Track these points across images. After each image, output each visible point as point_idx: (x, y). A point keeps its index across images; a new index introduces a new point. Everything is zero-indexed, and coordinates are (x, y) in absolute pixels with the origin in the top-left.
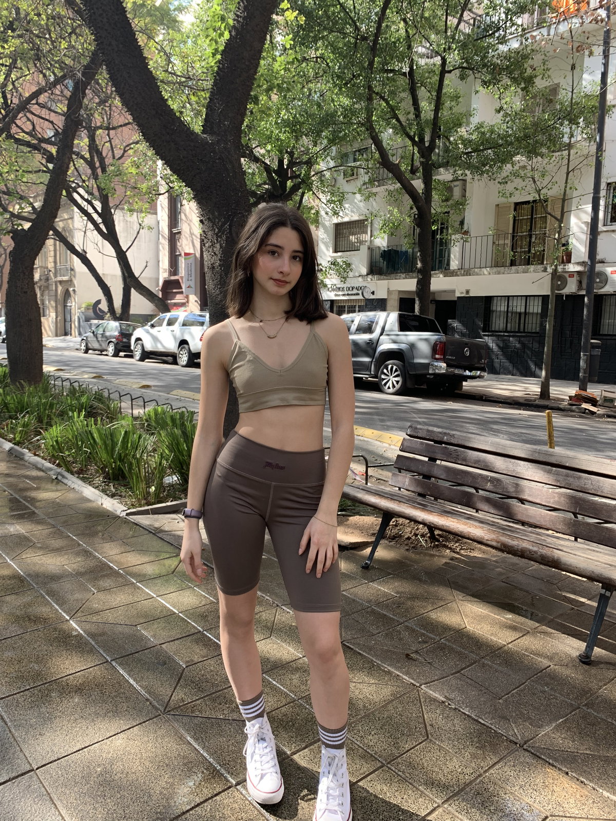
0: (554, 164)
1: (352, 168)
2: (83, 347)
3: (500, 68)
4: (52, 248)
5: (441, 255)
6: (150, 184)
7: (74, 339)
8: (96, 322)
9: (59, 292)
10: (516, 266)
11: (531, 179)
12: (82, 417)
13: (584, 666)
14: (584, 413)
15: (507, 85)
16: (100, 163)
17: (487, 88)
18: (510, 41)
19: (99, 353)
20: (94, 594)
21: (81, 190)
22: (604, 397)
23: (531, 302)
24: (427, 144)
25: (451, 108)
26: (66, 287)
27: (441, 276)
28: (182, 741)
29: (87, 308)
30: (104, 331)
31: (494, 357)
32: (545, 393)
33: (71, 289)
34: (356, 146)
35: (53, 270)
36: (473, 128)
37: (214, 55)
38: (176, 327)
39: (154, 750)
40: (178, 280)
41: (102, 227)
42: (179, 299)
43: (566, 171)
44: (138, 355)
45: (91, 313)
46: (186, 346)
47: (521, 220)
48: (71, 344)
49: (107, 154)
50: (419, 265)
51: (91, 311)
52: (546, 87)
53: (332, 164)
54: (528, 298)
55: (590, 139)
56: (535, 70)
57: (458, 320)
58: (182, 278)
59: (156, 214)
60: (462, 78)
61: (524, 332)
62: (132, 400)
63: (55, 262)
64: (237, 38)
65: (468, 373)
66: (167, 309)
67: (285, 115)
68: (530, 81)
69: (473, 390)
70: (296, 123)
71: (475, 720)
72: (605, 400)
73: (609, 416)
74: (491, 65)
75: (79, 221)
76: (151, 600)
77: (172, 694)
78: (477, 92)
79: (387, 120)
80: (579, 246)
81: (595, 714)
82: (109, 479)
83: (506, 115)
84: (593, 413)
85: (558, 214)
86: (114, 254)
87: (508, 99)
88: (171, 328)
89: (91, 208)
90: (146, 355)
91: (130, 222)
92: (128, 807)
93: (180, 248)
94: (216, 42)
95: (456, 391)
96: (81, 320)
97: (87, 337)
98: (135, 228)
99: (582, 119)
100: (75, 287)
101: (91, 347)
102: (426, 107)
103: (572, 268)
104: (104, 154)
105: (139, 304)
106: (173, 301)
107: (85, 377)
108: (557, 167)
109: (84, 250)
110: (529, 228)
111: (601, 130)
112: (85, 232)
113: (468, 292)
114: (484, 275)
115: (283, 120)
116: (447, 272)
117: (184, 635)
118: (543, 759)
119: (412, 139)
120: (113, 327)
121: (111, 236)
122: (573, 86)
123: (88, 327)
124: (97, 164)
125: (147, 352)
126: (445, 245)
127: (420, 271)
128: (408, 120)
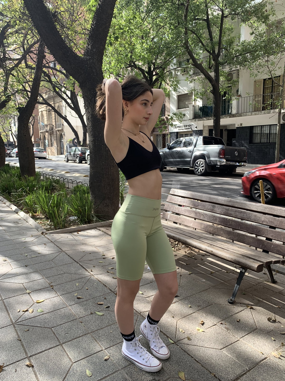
1: (185, 68)
2: (66, 160)
3: (251, 13)
4: (54, 116)
8: (73, 148)
9: (58, 135)
10: (265, 110)
11: (267, 67)
15: (255, 20)
17: (245, 23)
23: (272, 128)
24: (216, 53)
25: (229, 35)
26: (61, 133)
29: (70, 142)
30: (75, 152)
33: (63, 133)
34: (186, 57)
35: (55, 125)
41: (71, 104)
45: (72, 144)
47: (267, 87)
52: (275, 20)
60: (233, 19)
61: (269, 143)
63: (56, 122)
64: (100, 9)
65: (237, 164)
74: (246, 11)
78: (241, 25)
83: (256, 36)
96: (68, 147)
97: (67, 155)
101: (70, 159)
113: (241, 124)
114: (249, 116)
116: (230, 115)
119: (209, 52)
128: (206, 42)
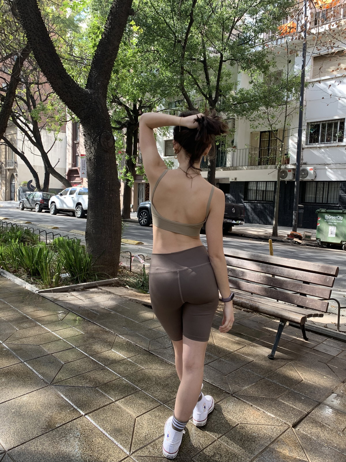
0: (279, 112)
1: (174, 111)
2: (21, 207)
3: (251, 61)
4: (4, 150)
5: (222, 159)
6: (61, 115)
7: (16, 202)
8: (29, 192)
9: (8, 175)
10: (261, 165)
11: (267, 119)
12: (17, 242)
13: (270, 360)
14: (295, 243)
15: (255, 69)
16: (32, 103)
17: (245, 71)
18: (256, 47)
19: (30, 210)
20: (17, 331)
21: (22, 118)
22: (306, 235)
23: (269, 185)
24: (214, 99)
25: (226, 81)
26: (12, 173)
27: (222, 170)
28: (59, 397)
29: (24, 185)
30: (33, 198)
31: (249, 214)
32: (275, 233)
33: (15, 174)
34: (176, 99)
35: (4, 163)
36: (238, 91)
37: (94, 47)
38: (74, 195)
39: (43, 401)
40: (77, 169)
41: (33, 138)
42: (77, 180)
43: (285, 115)
44: (52, 211)
45: (26, 187)
46: (80, 206)
47: (264, 141)
48: (14, 205)
49: (37, 98)
50: (209, 164)
51: (27, 186)
52: (275, 72)
53: (163, 108)
54: (267, 182)
55: (297, 99)
56: (269, 62)
57: (231, 194)
58: (79, 168)
59: (65, 132)
60: (232, 65)
61: (265, 201)
62: (46, 234)
63: (6, 158)
64: (105, 39)
65: (234, 222)
66: (70, 185)
67: (136, 81)
68: (266, 68)
69: (238, 232)
70: (142, 85)
71: (211, 384)
72: (306, 236)
73: (307, 245)
74: (246, 59)
75: (20, 135)
76: (48, 333)
77: (55, 376)
78: (240, 72)
79: (192, 85)
80: (293, 155)
81: (271, 381)
82: (31, 275)
83: (255, 85)
84: (299, 243)
85: (281, 138)
86: (40, 154)
87: (256, 77)
88: (72, 196)
89: (27, 128)
90: (57, 211)
91: (50, 136)
92: (27, 426)
93: (78, 152)
94: (95, 40)
95: (228, 232)
96: (20, 192)
97: (23, 201)
98: (53, 140)
99: (294, 89)
100: (17, 172)
101: (26, 207)
102: (213, 79)
103: (290, 166)
104: (35, 98)
105: (54, 183)
106: (74, 181)
107: (21, 223)
108: (280, 113)
109: (23, 152)
110: (267, 145)
111: (302, 95)
112: (23, 142)
113: (236, 179)
114: (244, 170)
115: (135, 83)
116: (225, 168)
117: (65, 349)
118: (241, 400)
119: (205, 96)
120: (38, 195)
121: (39, 144)
122: (288, 71)
123: (24, 196)
124: (31, 104)
125: (57, 209)
126: (224, 153)
127: (209, 167)
128: (203, 85)
